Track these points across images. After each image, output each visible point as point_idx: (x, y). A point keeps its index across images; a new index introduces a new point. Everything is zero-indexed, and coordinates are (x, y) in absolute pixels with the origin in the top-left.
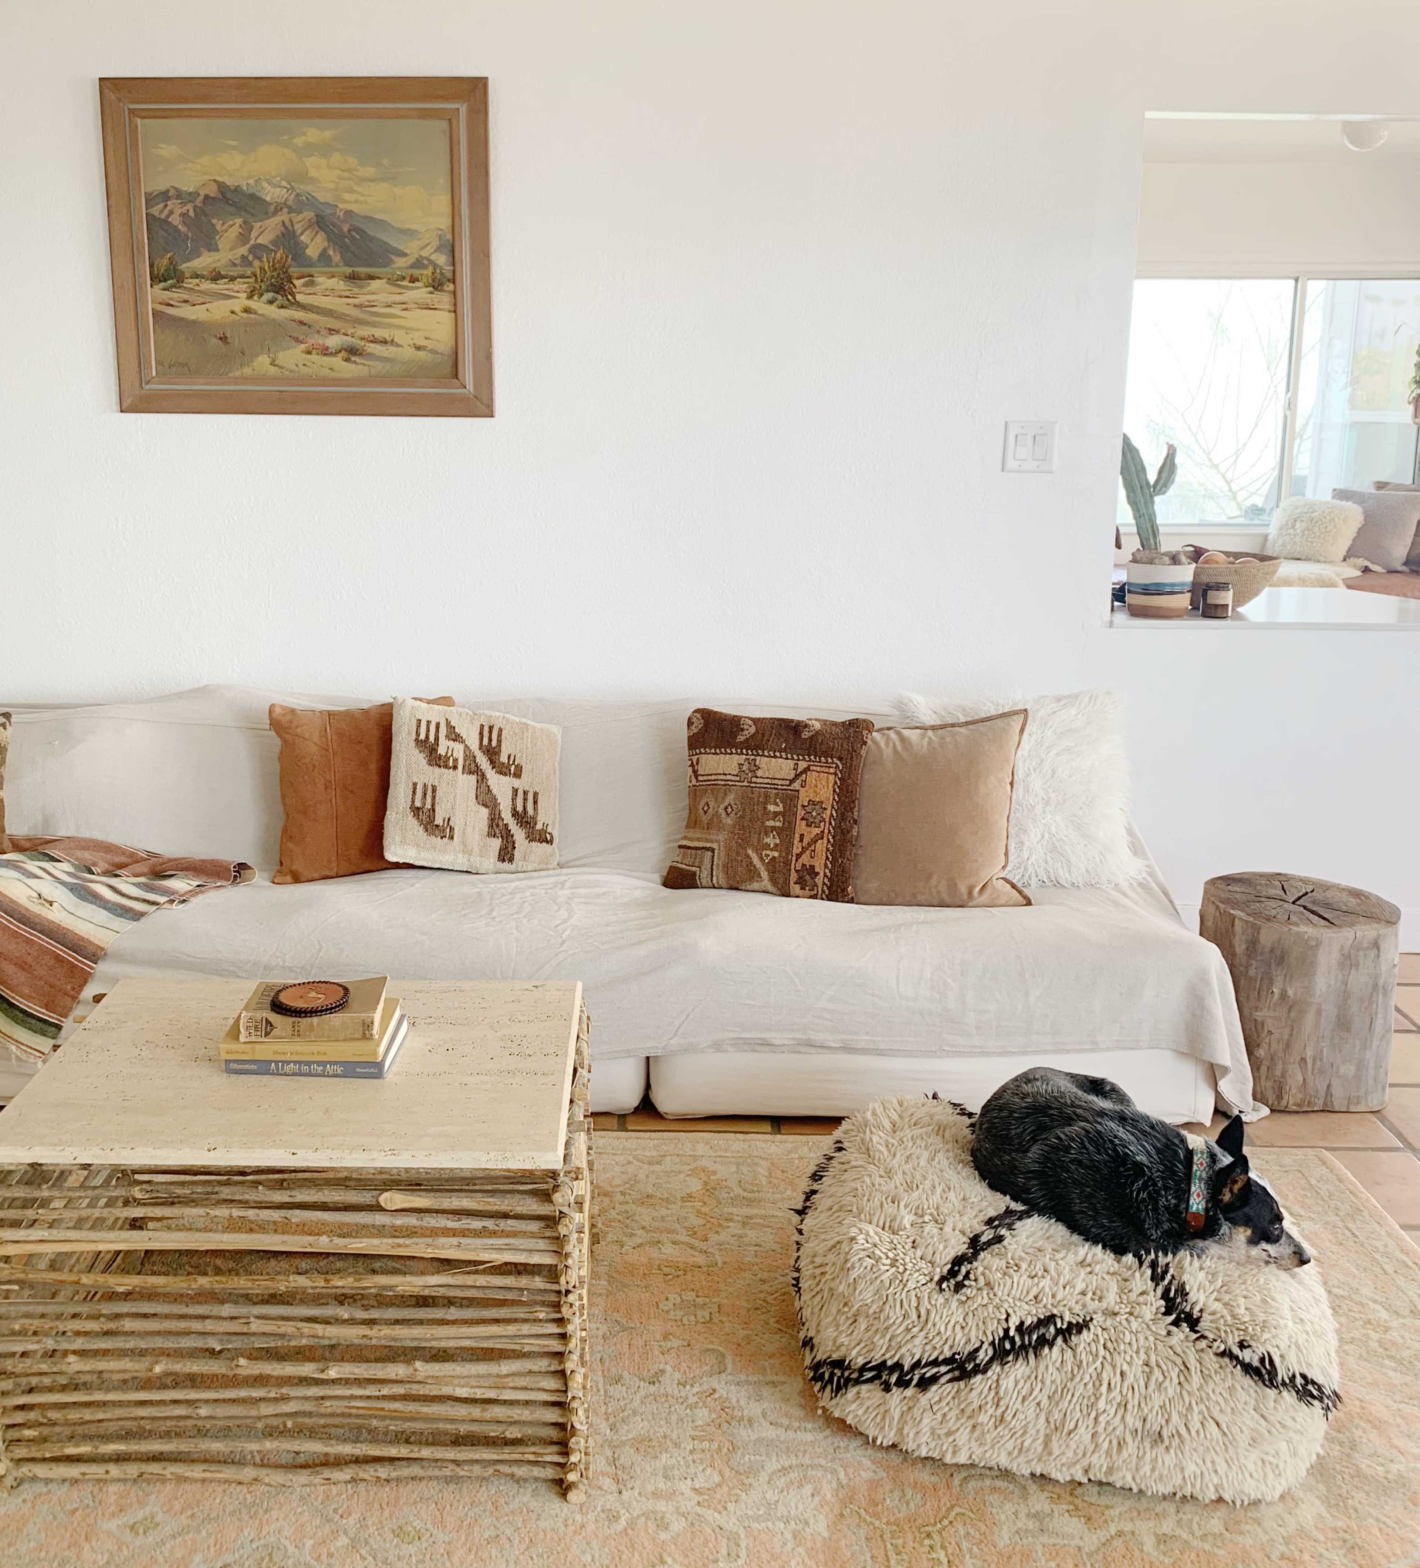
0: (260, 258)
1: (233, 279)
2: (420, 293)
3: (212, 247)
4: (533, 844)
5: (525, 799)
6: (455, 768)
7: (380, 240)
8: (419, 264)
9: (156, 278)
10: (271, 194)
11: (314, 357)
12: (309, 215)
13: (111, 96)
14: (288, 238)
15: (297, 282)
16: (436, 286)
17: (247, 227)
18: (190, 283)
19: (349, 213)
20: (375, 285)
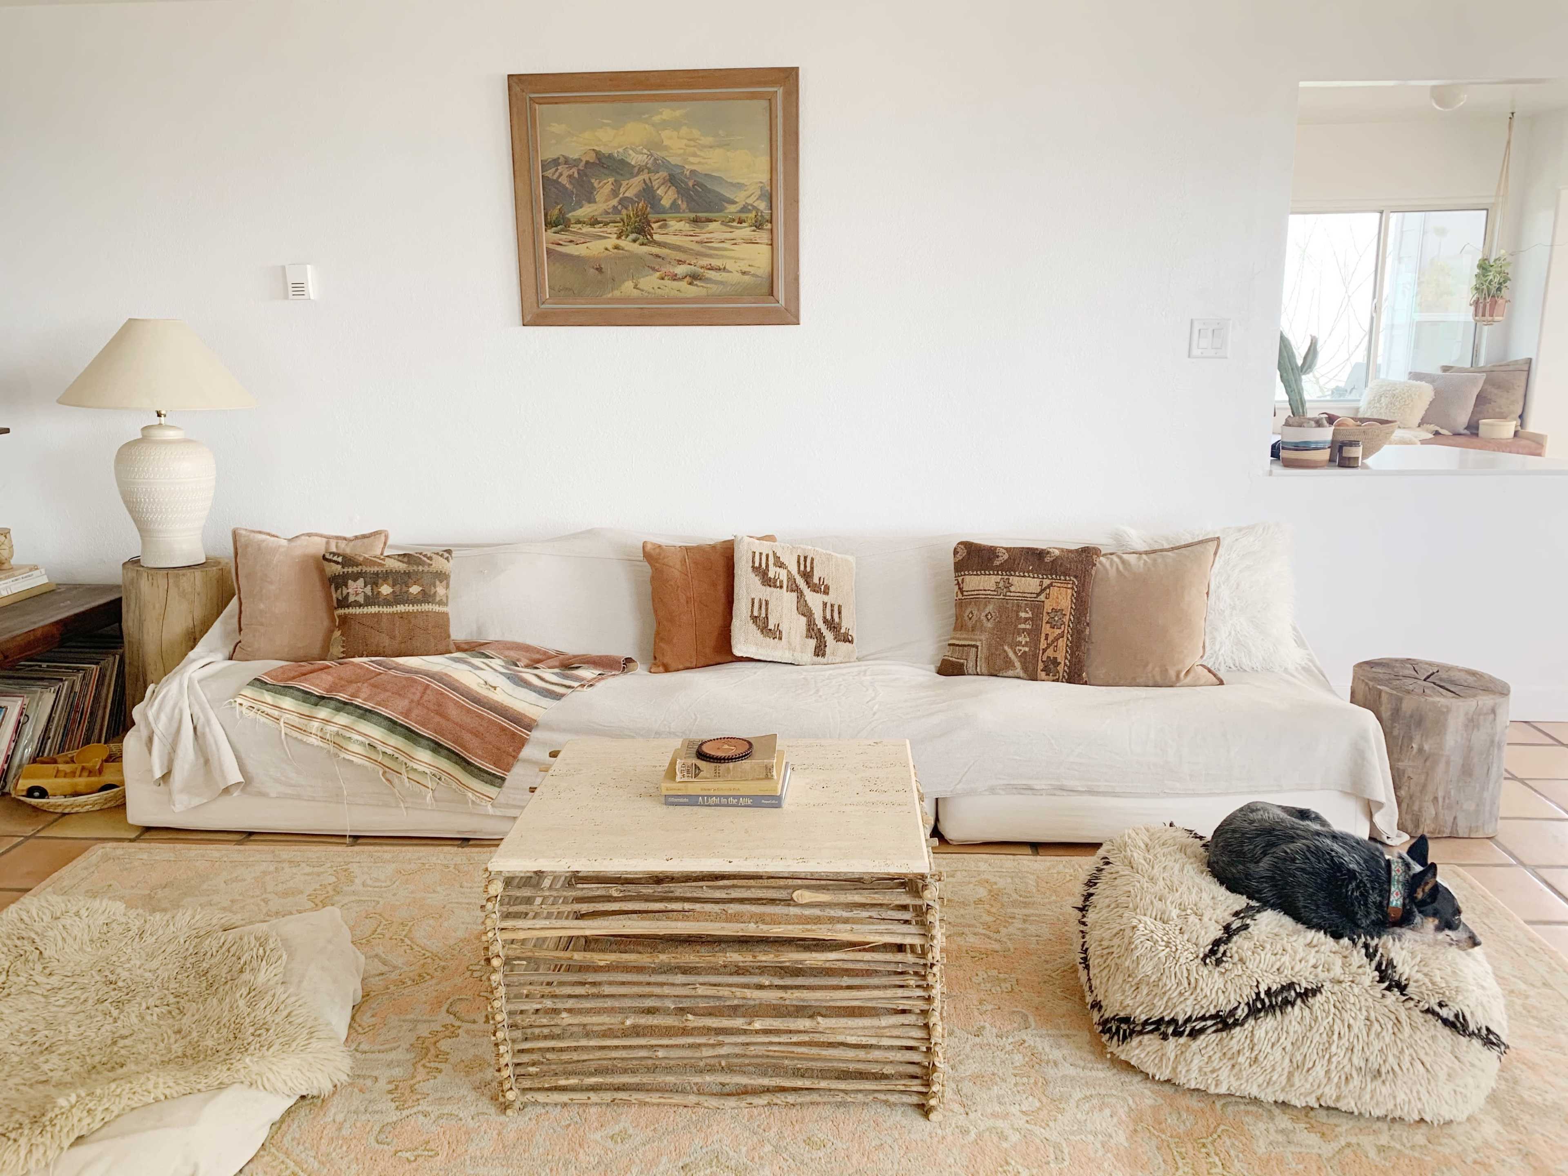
0: (626, 208)
1: (606, 224)
2: (746, 231)
3: (591, 200)
4: (839, 643)
5: (832, 611)
6: (781, 587)
7: (714, 191)
8: (745, 209)
9: (549, 224)
10: (635, 159)
11: (667, 282)
12: (663, 174)
13: (517, 89)
14: (648, 193)
15: (654, 226)
16: (758, 226)
17: (617, 185)
18: (575, 228)
19: (693, 172)
20: (712, 226)
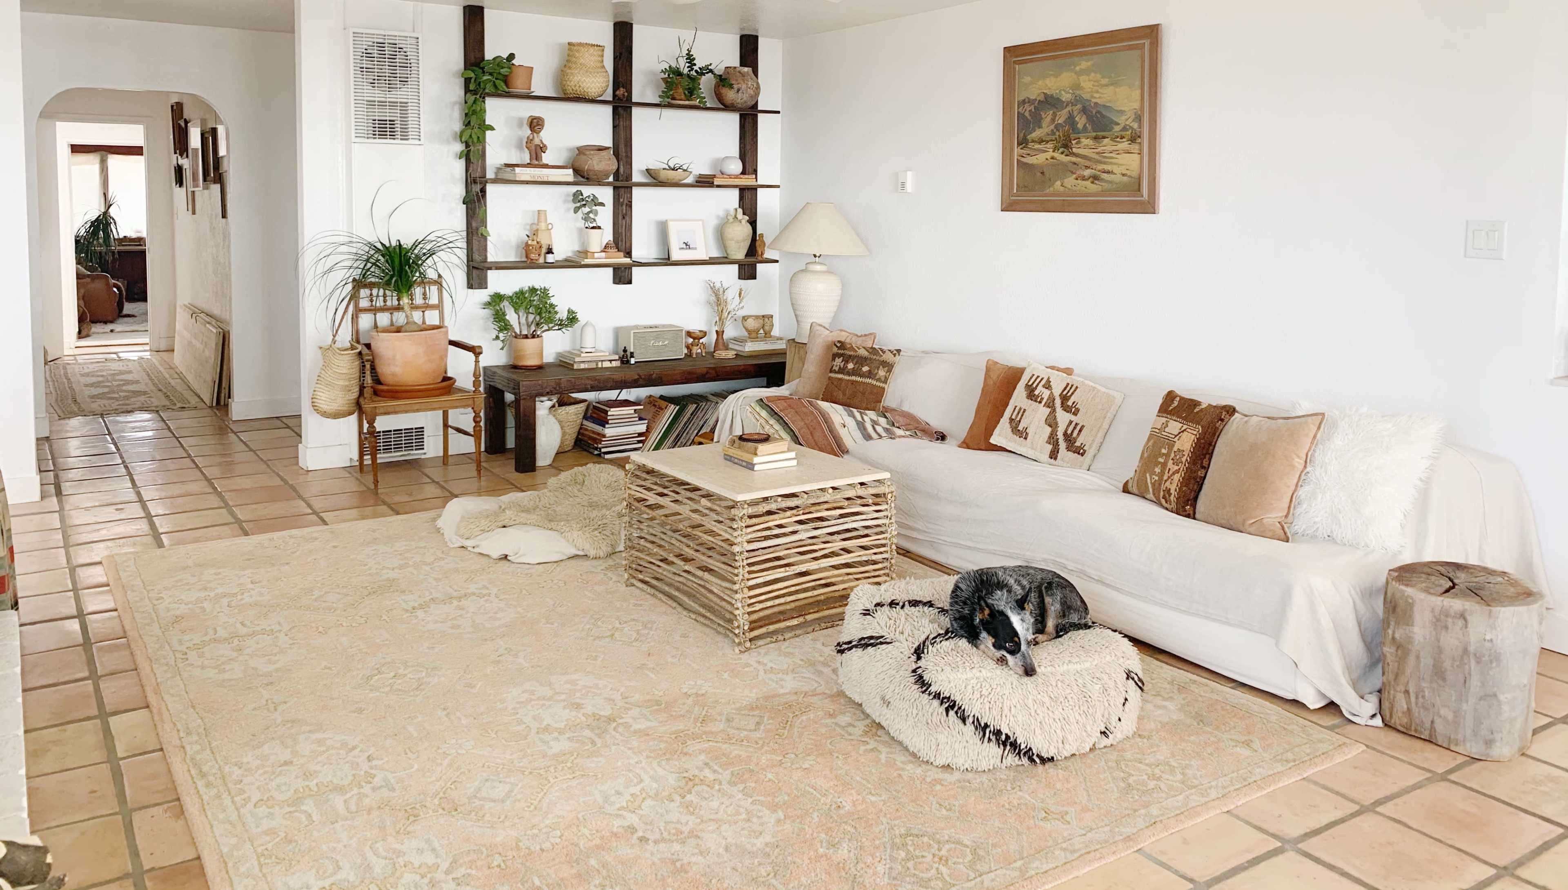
0: (1058, 130)
1: (1047, 142)
2: (1124, 145)
3: (1040, 127)
4: (1070, 453)
5: (1075, 428)
6: (1040, 402)
7: (1107, 117)
8: (1125, 129)
9: (1019, 144)
10: (1066, 97)
11: (1079, 181)
12: (1079, 106)
13: (1008, 55)
14: (1071, 119)
15: (1074, 142)
16: (1133, 140)
17: (1054, 115)
18: (1031, 145)
19: (1096, 103)
20: (1106, 141)
